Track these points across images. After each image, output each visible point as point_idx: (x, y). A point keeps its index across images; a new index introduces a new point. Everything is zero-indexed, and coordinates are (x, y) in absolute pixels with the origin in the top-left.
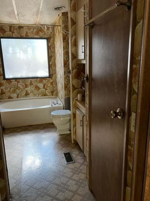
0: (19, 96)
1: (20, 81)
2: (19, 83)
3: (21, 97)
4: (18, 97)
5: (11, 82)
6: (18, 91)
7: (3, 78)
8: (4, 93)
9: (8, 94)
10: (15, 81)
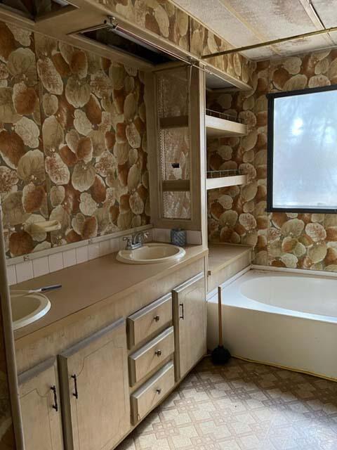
0: (305, 262)
1: (314, 217)
2: (309, 225)
3: (309, 267)
4: (300, 265)
5: (287, 219)
6: (303, 248)
7: (266, 207)
8: (265, 248)
9: (273, 253)
10: (299, 218)
